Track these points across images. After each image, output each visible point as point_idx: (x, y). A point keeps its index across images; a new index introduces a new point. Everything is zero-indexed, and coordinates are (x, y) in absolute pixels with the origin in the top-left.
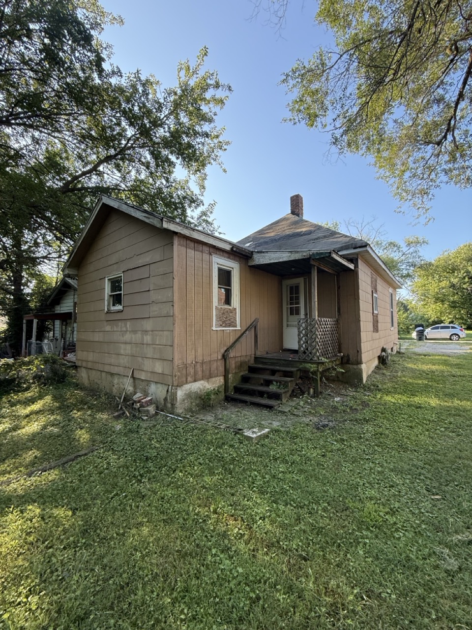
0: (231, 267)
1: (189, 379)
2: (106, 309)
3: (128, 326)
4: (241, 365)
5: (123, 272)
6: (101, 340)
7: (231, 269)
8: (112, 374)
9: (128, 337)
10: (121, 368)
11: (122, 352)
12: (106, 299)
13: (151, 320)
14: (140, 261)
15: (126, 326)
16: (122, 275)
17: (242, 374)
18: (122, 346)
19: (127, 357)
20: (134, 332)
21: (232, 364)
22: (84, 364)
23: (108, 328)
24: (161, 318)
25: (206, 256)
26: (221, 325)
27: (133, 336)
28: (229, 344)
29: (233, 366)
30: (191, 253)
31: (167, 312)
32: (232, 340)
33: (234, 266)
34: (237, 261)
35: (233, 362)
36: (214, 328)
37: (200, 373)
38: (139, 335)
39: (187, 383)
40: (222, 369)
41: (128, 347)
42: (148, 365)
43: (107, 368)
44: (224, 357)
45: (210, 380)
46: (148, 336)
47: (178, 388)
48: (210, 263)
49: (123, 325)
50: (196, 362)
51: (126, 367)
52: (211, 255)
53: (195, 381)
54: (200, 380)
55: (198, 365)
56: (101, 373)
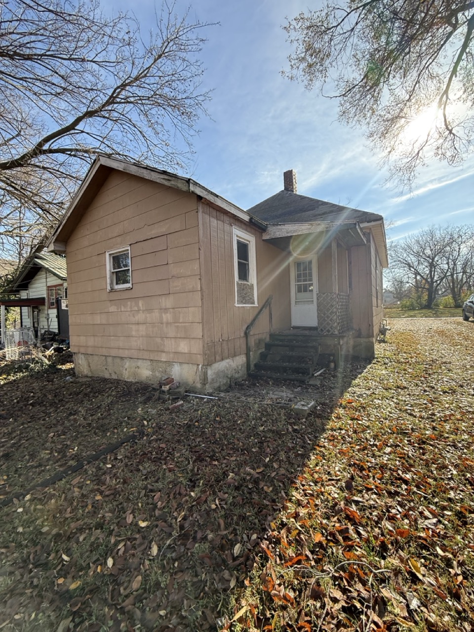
0: (247, 241)
1: (218, 358)
2: (109, 288)
3: (140, 305)
4: (259, 342)
5: (130, 245)
6: (104, 322)
7: (248, 243)
8: (122, 358)
9: (140, 317)
10: (133, 351)
11: (134, 333)
12: (108, 276)
13: (171, 297)
14: (153, 232)
15: (137, 305)
16: (129, 248)
17: (260, 351)
18: (134, 327)
19: (141, 338)
20: (149, 310)
21: (252, 341)
22: (82, 350)
23: (113, 309)
24: (184, 294)
25: (227, 227)
26: (242, 302)
27: (148, 315)
28: (249, 321)
29: (253, 344)
30: (214, 222)
31: (193, 287)
32: (251, 318)
33: (250, 239)
34: (253, 234)
35: (253, 339)
36: (237, 305)
37: (226, 351)
38: (156, 314)
39: (215, 361)
40: (244, 347)
41: (142, 328)
42: (170, 345)
43: (114, 353)
44: (246, 334)
45: (234, 358)
46: (168, 315)
47: (208, 367)
48: (231, 235)
49: (133, 304)
50: (223, 340)
51: (140, 350)
52: (232, 226)
53: (222, 360)
54: (227, 359)
55: (225, 343)
56: (106, 358)
